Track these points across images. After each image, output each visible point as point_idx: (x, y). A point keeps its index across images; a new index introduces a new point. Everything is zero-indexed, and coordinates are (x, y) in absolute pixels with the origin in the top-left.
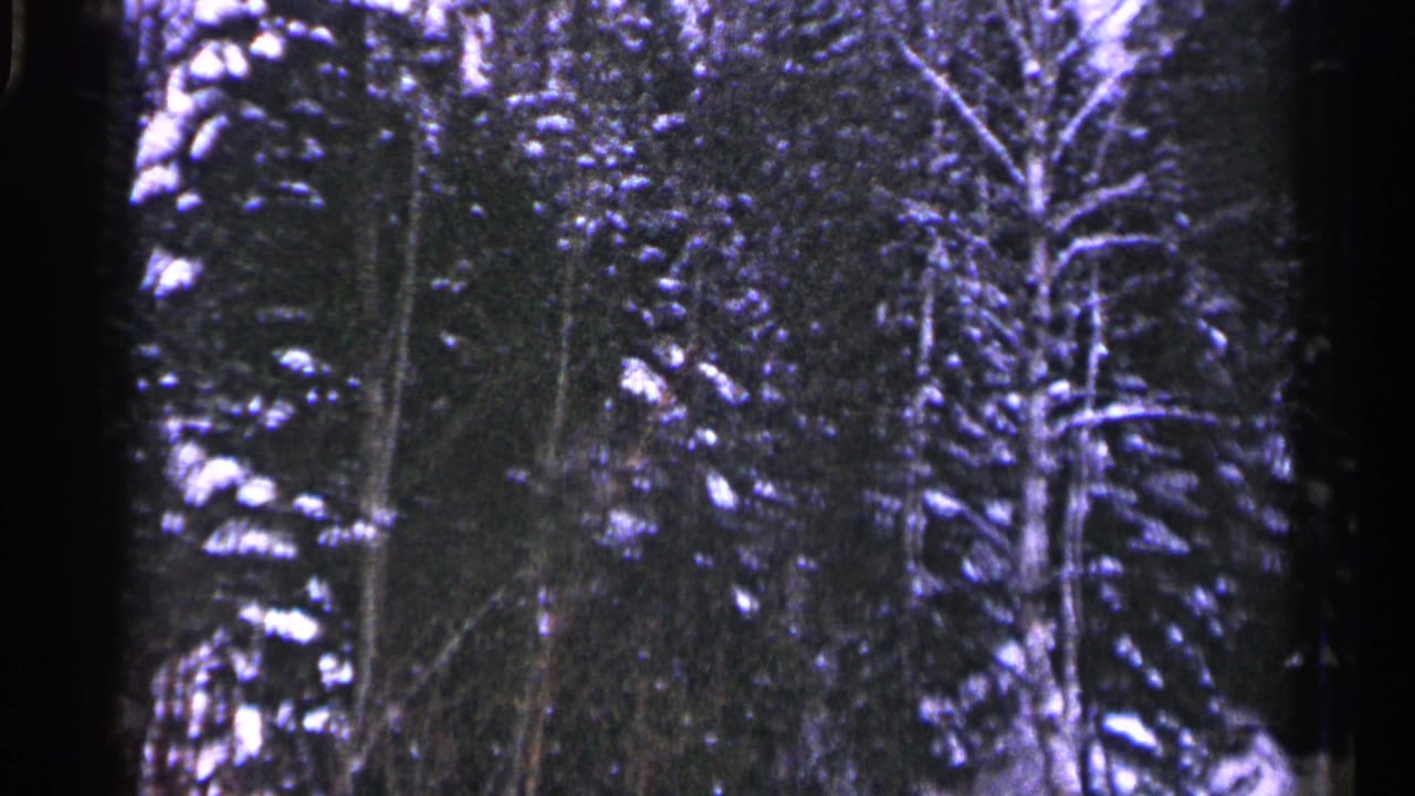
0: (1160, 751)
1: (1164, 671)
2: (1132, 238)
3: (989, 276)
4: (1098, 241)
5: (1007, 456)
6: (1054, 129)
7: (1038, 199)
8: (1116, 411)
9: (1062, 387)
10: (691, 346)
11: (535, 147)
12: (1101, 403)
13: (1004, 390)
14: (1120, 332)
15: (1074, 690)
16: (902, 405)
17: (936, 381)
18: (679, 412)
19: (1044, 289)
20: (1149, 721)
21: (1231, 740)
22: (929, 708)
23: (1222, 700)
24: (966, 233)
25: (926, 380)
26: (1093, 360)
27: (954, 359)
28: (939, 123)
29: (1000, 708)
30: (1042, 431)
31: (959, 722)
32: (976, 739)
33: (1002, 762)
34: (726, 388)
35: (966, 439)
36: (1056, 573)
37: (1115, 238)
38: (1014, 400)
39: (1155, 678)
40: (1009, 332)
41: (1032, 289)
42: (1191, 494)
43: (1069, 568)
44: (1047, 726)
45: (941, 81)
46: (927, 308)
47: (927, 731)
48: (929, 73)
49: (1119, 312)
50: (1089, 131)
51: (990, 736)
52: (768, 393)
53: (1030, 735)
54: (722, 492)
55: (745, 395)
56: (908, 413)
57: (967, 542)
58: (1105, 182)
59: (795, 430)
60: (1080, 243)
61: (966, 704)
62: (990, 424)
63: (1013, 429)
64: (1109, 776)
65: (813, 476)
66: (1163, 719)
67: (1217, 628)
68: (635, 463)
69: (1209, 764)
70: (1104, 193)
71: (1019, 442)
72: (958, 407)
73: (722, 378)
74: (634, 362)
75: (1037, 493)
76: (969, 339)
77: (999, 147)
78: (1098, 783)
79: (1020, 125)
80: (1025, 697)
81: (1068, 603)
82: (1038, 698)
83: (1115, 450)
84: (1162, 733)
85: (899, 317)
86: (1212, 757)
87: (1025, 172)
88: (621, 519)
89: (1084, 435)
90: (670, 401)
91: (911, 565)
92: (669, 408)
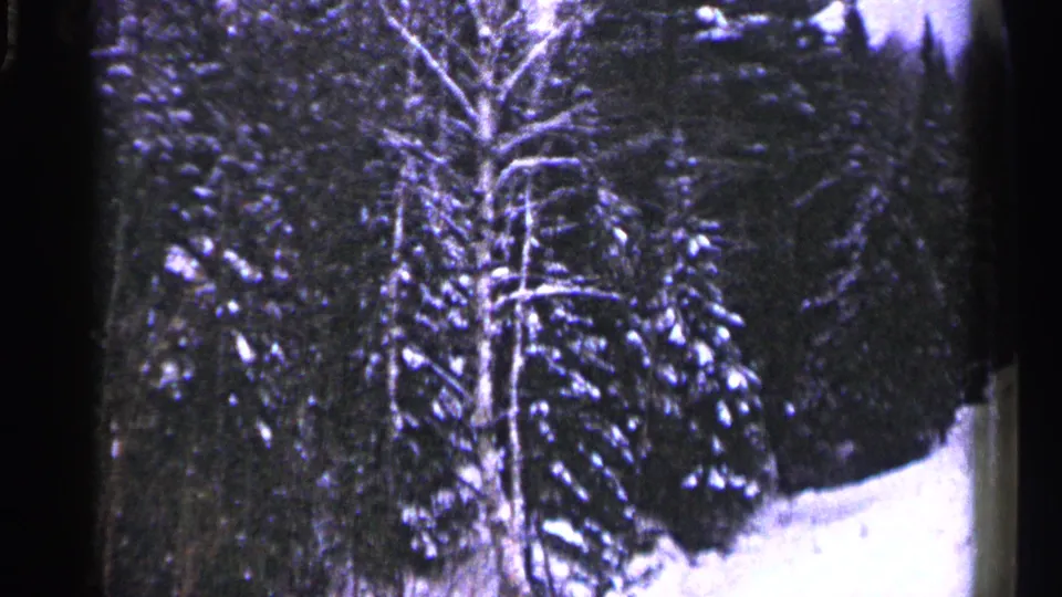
0: (585, 549)
1: (587, 487)
2: (556, 160)
3: (447, 186)
4: (530, 162)
5: (459, 322)
6: (499, 77)
7: (486, 131)
8: (545, 290)
9: (502, 273)
10: (218, 238)
11: (109, 88)
12: (532, 284)
13: (455, 271)
14: (543, 231)
15: (519, 502)
16: (380, 283)
17: (404, 265)
18: (210, 287)
19: (489, 197)
20: (577, 525)
21: (640, 541)
22: (408, 514)
23: (634, 510)
24: (430, 155)
25: (396, 265)
26: (526, 248)
27: (419, 249)
28: (412, 73)
29: (462, 515)
30: (488, 304)
31: (431, 524)
32: (445, 538)
33: (467, 554)
34: (245, 271)
35: (429, 309)
36: (502, 414)
37: (544, 160)
38: (464, 280)
39: (582, 494)
40: (461, 230)
41: (479, 197)
42: (603, 354)
43: (514, 410)
44: (498, 529)
45: (414, 40)
46: (399, 210)
47: (408, 531)
48: (405, 32)
49: (546, 216)
50: (527, 80)
51: (455, 536)
52: (281, 274)
53: (485, 535)
54: (245, 350)
55: (259, 276)
56: (384, 289)
57: (434, 390)
58: (537, 119)
59: (299, 302)
60: (516, 163)
61: (436, 512)
62: (447, 298)
63: (464, 301)
64: (547, 566)
65: (313, 335)
66: (587, 524)
67: (628, 455)
68: (178, 324)
69: (625, 557)
70: (537, 127)
71: (470, 313)
72: (424, 289)
73: (242, 264)
74: (176, 249)
75: (485, 351)
76: (430, 233)
77: (458, 91)
78: (539, 572)
79: (474, 74)
80: (482, 505)
81: (514, 435)
82: (491, 509)
83: (544, 318)
84: (587, 534)
85: (378, 219)
86: (626, 552)
87: (477, 110)
88: (169, 369)
89: (518, 308)
90: (203, 278)
91: (394, 407)
92: (201, 284)
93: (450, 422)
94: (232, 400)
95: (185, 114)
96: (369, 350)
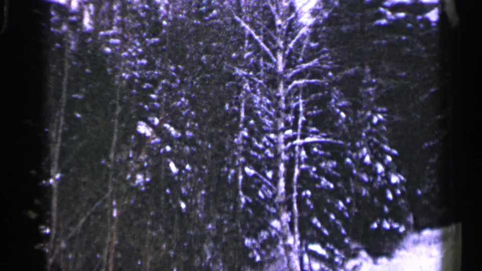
0: (327, 257)
1: (328, 229)
2: (313, 81)
3: (264, 93)
4: (301, 82)
5: (270, 155)
6: (286, 43)
7: (280, 68)
8: (308, 140)
9: (289, 132)
10: (161, 118)
11: (108, 50)
12: (303, 137)
13: (268, 132)
14: (309, 113)
15: (297, 236)
16: (234, 138)
17: (245, 129)
18: (157, 140)
19: (283, 98)
20: (323, 246)
21: (352, 252)
22: (248, 242)
23: (349, 239)
24: (256, 79)
25: (242, 129)
26: (300, 122)
27: (252, 122)
28: (247, 41)
29: (272, 241)
30: (283, 147)
31: (258, 246)
32: (264, 252)
33: (273, 260)
34: (173, 132)
35: (257, 149)
36: (290, 196)
37: (307, 81)
38: (272, 136)
39: (326, 232)
40: (271, 113)
41: (279, 98)
42: (334, 168)
43: (295, 194)
44: (288, 248)
45: (247, 27)
46: (243, 105)
47: (247, 250)
48: (243, 24)
49: (308, 106)
50: (299, 44)
51: (268, 252)
52: (189, 134)
53: (282, 251)
54: (173, 168)
55: (179, 134)
56: (236, 140)
57: (259, 185)
58: (304, 62)
59: (198, 146)
60: (295, 82)
61: (260, 241)
62: (264, 144)
63: (272, 145)
64: (310, 265)
65: (204, 162)
66: (328, 245)
67: (347, 215)
68: (143, 157)
69: (344, 260)
70: (304, 65)
71: (275, 151)
72: (253, 139)
73: (172, 129)
74: (142, 123)
75: (282, 168)
76: (257, 115)
77: (268, 50)
78: (306, 267)
79: (274, 42)
80: (280, 238)
81: (295, 206)
82: (285, 238)
83: (308, 153)
84: (328, 250)
85: (233, 108)
86: (345, 258)
87: (277, 59)
88: (140, 177)
89: (297, 148)
90: (154, 136)
91: (241, 193)
92: (154, 139)
93: (267, 200)
94: (168, 191)
95: (144, 61)
96: (229, 167)
